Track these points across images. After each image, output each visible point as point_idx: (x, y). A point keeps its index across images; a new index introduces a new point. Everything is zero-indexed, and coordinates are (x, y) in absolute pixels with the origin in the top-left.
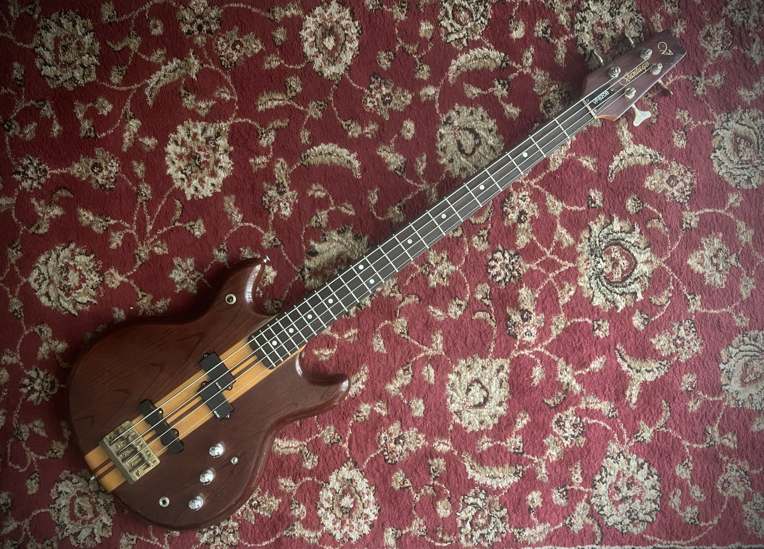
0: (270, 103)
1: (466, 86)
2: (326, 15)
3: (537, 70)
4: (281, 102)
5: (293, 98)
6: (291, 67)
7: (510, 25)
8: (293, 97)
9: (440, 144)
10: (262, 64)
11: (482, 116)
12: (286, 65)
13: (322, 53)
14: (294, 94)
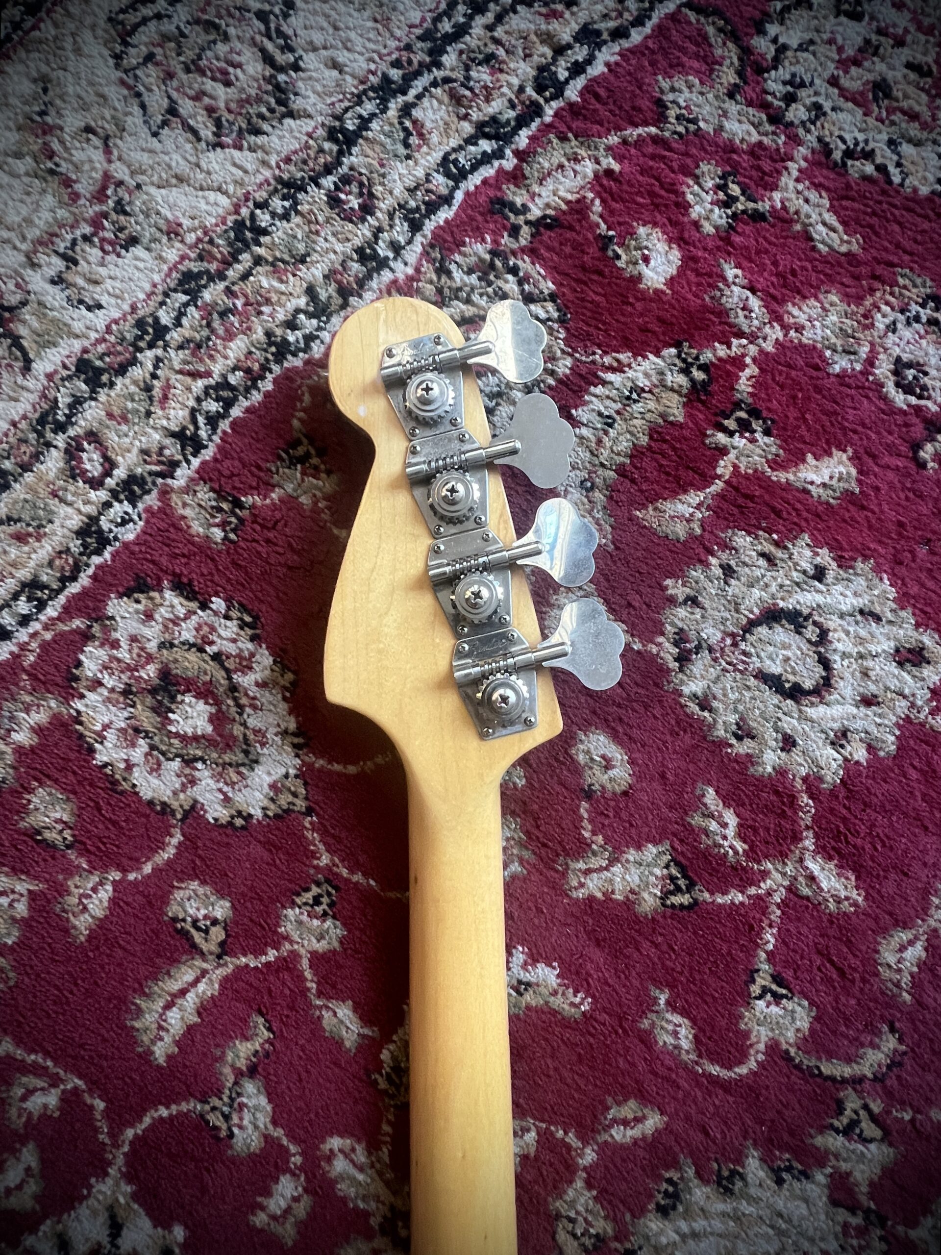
0: (174, 1017)
1: (647, 515)
2: (123, 654)
3: (795, 311)
4: (201, 987)
5: (225, 949)
6: (148, 869)
7: (620, 264)
8: (222, 944)
9: (720, 726)
10: (66, 930)
11: (763, 555)
12: (132, 877)
13: (196, 759)
14: (218, 934)
